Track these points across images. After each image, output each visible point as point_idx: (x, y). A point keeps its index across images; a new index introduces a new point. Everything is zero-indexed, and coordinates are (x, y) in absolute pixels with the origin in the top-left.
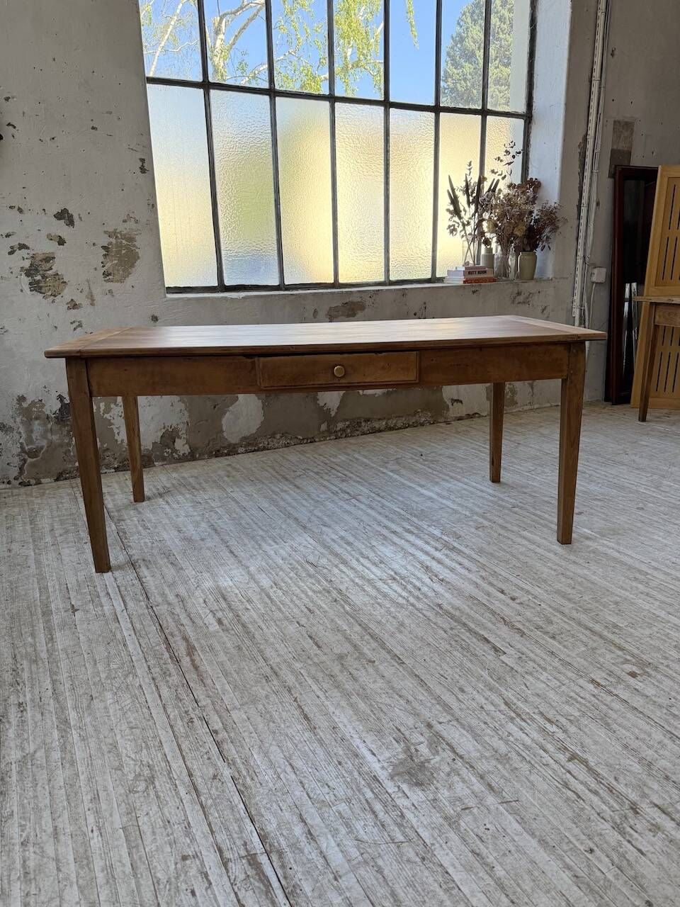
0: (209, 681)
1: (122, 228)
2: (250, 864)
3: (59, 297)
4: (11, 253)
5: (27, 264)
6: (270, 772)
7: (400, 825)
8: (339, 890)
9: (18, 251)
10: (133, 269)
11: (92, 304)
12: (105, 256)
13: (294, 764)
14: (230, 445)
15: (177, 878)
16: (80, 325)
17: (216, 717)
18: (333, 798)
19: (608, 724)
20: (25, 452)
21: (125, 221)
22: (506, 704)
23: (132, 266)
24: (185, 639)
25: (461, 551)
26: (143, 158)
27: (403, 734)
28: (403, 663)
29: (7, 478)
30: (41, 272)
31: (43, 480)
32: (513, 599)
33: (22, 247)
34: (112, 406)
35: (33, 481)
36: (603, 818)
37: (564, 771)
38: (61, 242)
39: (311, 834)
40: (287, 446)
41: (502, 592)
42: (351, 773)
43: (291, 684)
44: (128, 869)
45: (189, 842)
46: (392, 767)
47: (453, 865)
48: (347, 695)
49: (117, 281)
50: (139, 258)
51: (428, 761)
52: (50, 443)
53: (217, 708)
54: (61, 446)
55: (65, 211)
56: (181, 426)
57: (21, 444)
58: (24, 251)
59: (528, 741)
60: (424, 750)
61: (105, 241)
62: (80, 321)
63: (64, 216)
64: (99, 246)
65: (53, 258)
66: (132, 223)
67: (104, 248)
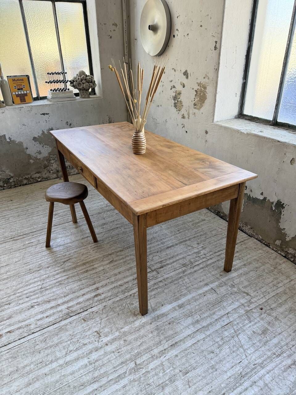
1: (203, 81)
3: (180, 111)
4: (171, 89)
5: (174, 94)
10: (204, 104)
11: (188, 118)
12: (196, 95)
16: (184, 127)
21: (204, 78)
23: (203, 102)
26: (216, 41)
30: (177, 99)
33: (174, 87)
38: (184, 87)
40: (252, 236)
49: (198, 109)
50: (206, 99)
55: (186, 71)
58: (173, 89)
61: (196, 87)
62: (184, 125)
63: (186, 74)
64: (194, 90)
65: (181, 93)
66: (206, 79)
67: (196, 91)
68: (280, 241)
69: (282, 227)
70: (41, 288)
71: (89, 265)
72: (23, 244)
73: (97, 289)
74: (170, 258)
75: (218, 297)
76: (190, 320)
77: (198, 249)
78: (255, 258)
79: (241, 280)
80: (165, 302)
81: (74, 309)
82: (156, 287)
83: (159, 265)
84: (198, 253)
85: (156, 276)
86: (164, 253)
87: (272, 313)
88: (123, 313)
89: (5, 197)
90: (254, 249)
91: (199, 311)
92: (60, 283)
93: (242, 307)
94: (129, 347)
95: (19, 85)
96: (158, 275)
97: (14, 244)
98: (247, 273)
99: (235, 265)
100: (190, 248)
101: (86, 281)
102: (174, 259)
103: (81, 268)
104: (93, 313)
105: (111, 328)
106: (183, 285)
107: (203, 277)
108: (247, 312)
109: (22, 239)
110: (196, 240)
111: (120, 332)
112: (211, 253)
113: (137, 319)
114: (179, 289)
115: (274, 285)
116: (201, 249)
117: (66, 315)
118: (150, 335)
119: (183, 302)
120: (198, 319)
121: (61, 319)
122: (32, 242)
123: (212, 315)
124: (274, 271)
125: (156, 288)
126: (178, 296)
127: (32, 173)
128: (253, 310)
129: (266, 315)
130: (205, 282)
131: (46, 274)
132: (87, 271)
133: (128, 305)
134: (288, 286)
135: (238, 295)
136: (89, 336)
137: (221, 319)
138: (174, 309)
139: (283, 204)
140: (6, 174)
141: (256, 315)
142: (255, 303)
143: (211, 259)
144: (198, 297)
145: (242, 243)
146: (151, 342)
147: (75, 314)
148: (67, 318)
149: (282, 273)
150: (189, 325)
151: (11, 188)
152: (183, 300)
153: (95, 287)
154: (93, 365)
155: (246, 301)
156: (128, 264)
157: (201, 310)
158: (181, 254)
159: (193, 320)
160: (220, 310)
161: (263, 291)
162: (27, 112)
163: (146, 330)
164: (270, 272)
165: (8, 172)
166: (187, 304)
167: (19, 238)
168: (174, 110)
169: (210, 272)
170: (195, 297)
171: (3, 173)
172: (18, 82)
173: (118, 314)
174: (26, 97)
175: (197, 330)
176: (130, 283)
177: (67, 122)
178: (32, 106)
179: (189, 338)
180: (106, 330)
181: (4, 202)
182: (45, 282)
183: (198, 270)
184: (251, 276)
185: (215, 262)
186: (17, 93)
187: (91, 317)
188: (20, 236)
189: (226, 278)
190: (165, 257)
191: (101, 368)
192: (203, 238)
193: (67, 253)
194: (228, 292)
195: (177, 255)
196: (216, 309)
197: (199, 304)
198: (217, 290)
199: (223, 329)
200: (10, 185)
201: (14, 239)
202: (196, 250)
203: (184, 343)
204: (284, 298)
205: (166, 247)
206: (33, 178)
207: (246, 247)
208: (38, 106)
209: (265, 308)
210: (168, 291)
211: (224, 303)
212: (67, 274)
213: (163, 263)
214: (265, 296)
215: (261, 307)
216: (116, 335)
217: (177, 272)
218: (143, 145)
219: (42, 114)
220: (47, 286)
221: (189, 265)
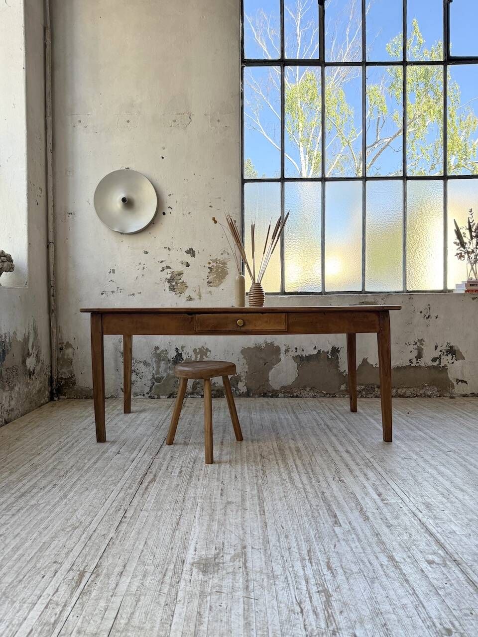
0: (146, 496)
1: (220, 257)
2: (79, 575)
3: (183, 294)
4: (161, 271)
5: (169, 276)
6: (132, 542)
7: (171, 585)
8: (108, 601)
9: (166, 270)
10: (224, 280)
11: (200, 299)
12: (209, 272)
13: (148, 542)
14: (273, 390)
15: (43, 569)
17: (132, 512)
18: (151, 562)
19: (373, 582)
20: (154, 379)
21: (222, 254)
22: (309, 551)
23: (224, 278)
24: (155, 476)
25: (375, 469)
27: (223, 546)
28: (264, 515)
29: (143, 392)
30: (176, 281)
31: (161, 397)
32: (382, 500)
33: (168, 267)
35: (156, 396)
36: (305, 629)
37: (307, 595)
38: (188, 265)
39: (122, 573)
40: (314, 397)
41: (379, 495)
42: (172, 555)
43: (186, 507)
44: (29, 558)
45: (65, 556)
46: (198, 559)
47: (180, 614)
48: (212, 520)
49: (215, 286)
50: (228, 274)
51: (223, 563)
52: (168, 375)
53: (137, 508)
54: (174, 377)
55: (191, 249)
56: (242, 374)
57: (153, 373)
58: (168, 269)
59: (301, 573)
60: (227, 558)
61: (210, 264)
63: (191, 252)
64: (207, 267)
65: (183, 273)
66: (225, 255)
67: (210, 268)
68: (345, 385)
69: (342, 371)
139: (338, 348)
168: (169, 294)
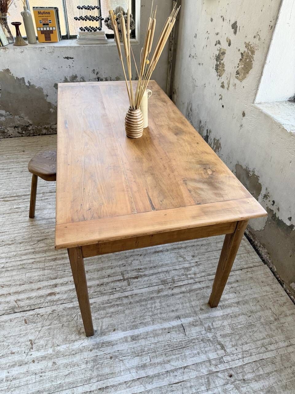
1: (254, 42)
3: (221, 78)
4: (216, 45)
5: (217, 53)
10: (248, 75)
11: (228, 89)
12: (241, 60)
16: (221, 99)
21: (255, 37)
23: (248, 73)
30: (220, 60)
33: (219, 42)
34: (217, 150)
38: (229, 45)
49: (240, 80)
50: (252, 68)
55: (236, 23)
58: (218, 45)
61: (243, 49)
62: (222, 96)
63: (234, 26)
64: (240, 52)
65: (225, 53)
66: (257, 39)
67: (242, 54)
70: (3, 268)
71: (61, 253)
72: (10, 208)
73: (56, 286)
74: (151, 268)
75: (184, 340)
76: (136, 361)
77: (190, 263)
78: (256, 296)
79: (223, 325)
80: (120, 326)
81: (21, 304)
82: (118, 303)
83: (135, 274)
84: (187, 269)
85: (124, 288)
86: (147, 258)
87: (242, 387)
88: (68, 327)
89: (19, 146)
90: (261, 284)
91: (153, 352)
92: (23, 267)
93: (208, 364)
94: (54, 374)
95: (45, 19)
96: (128, 287)
97: (2, 205)
98: (236, 316)
99: (225, 300)
100: (181, 259)
101: (49, 271)
102: (155, 271)
103: (52, 253)
104: (38, 315)
105: (48, 341)
106: (150, 309)
107: (178, 306)
108: (211, 373)
109: (12, 201)
110: (193, 250)
111: (54, 351)
112: (203, 274)
113: (80, 339)
114: (142, 314)
115: (263, 345)
116: (193, 264)
117: (10, 309)
118: (84, 366)
119: (139, 333)
120: (146, 363)
121: (4, 312)
122: (20, 208)
123: (165, 363)
124: (273, 323)
125: (117, 305)
126: (138, 324)
127: (52, 124)
128: (219, 375)
129: (232, 386)
130: (178, 314)
131: (14, 251)
132: (55, 259)
133: (78, 317)
134: (281, 353)
135: (209, 344)
136: (21, 343)
137: (174, 372)
138: (125, 340)
140: (25, 121)
141: (219, 382)
142: (226, 365)
143: (199, 282)
144: (160, 332)
145: (249, 270)
146: (81, 375)
147: (19, 311)
148: (10, 313)
149: (282, 330)
150: (132, 368)
151: (30, 136)
152: (141, 330)
153: (54, 282)
154: (9, 383)
155: (216, 356)
156: (102, 262)
157: (155, 352)
158: (167, 264)
159: (140, 363)
160: (177, 359)
161: (244, 349)
162: (49, 53)
163: (82, 358)
164: (266, 324)
165: (26, 119)
166: (143, 338)
167: (10, 199)
168: (214, 73)
169: (190, 301)
170: (156, 331)
171: (22, 120)
172: (44, 15)
173: (63, 326)
174: (51, 35)
175: (138, 377)
176: (92, 288)
177: (94, 70)
178: (55, 47)
179: (124, 385)
180: (42, 342)
181: (16, 151)
182: (10, 261)
183: (177, 294)
184: (239, 323)
185: (203, 288)
186: (42, 29)
187: (34, 321)
188: (13, 196)
189: (206, 315)
190: (147, 264)
191: (14, 390)
192: (203, 249)
193: (46, 230)
194: (200, 337)
195: (162, 265)
196: (174, 357)
197: (156, 342)
198: (187, 329)
199: (169, 389)
200: (28, 133)
201: (6, 199)
202: (187, 265)
203: (116, 390)
204: (268, 369)
205: (153, 250)
206: (52, 129)
207: (252, 278)
208: (61, 47)
209: (235, 376)
210: (129, 313)
211: (188, 351)
212: (35, 257)
213: (140, 272)
214: (244, 357)
215: (232, 372)
216: (49, 352)
217: (151, 289)
218: (138, 128)
219: (66, 58)
220: (9, 267)
221: (169, 284)
